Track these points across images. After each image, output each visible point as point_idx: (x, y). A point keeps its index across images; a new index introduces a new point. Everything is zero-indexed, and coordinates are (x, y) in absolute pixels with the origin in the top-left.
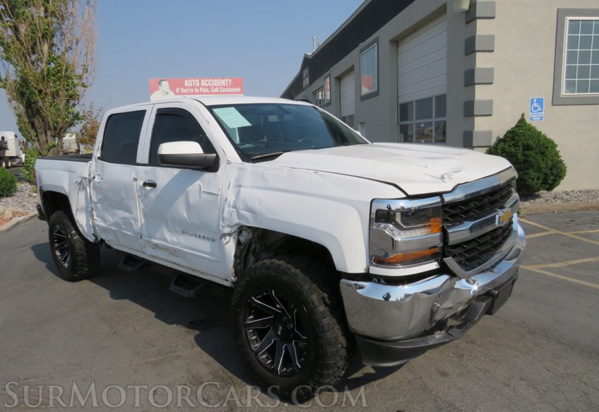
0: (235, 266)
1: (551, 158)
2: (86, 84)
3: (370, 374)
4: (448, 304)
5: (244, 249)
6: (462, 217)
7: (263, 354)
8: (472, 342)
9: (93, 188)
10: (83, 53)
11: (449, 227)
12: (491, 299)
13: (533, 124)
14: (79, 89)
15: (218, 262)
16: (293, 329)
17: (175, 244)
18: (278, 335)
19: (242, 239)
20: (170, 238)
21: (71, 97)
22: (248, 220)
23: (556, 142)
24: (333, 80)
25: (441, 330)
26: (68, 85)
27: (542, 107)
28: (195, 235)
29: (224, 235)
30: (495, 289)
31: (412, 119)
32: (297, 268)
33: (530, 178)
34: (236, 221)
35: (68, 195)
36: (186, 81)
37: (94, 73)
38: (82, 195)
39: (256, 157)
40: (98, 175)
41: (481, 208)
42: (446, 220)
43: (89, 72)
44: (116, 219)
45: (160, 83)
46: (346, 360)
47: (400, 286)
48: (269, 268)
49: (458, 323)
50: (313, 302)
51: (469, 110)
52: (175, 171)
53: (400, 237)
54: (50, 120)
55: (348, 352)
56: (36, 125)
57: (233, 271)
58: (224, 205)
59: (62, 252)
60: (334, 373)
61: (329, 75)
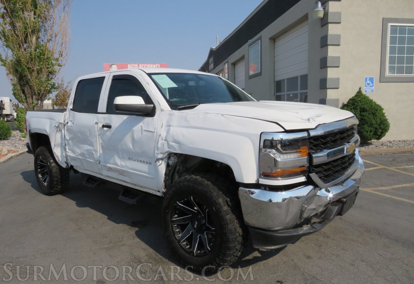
0: (165, 181)
1: (380, 117)
2: (61, 64)
3: (258, 257)
4: (312, 206)
5: (172, 169)
6: (322, 147)
7: (184, 241)
8: (328, 237)
9: (67, 130)
10: (59, 44)
11: (314, 153)
12: (342, 204)
13: (367, 95)
14: (56, 68)
15: (154, 178)
16: (205, 224)
17: (123, 166)
18: (194, 228)
19: (171, 162)
20: (120, 163)
21: (50, 73)
22: (174, 149)
23: (382, 107)
24: (230, 65)
25: (307, 225)
26: (48, 65)
27: (373, 83)
28: (138, 161)
29: (158, 160)
30: (344, 198)
31: (284, 92)
32: (208, 181)
33: (365, 131)
34: (167, 149)
35: (49, 135)
36: (129, 65)
37: (66, 57)
38: (59, 135)
39: (181, 107)
40: (71, 121)
41: (335, 141)
42: (311, 148)
43: (63, 56)
44: (82, 151)
45: (111, 66)
46: (242, 245)
47: (279, 192)
48: (189, 181)
49: (319, 221)
50: (220, 204)
51: (323, 84)
52: (125, 117)
53: (280, 158)
54: (35, 88)
55: (243, 239)
56: (26, 92)
57: (164, 185)
58: (159, 138)
59: (43, 175)
60: (233, 253)
61: (227, 62)
